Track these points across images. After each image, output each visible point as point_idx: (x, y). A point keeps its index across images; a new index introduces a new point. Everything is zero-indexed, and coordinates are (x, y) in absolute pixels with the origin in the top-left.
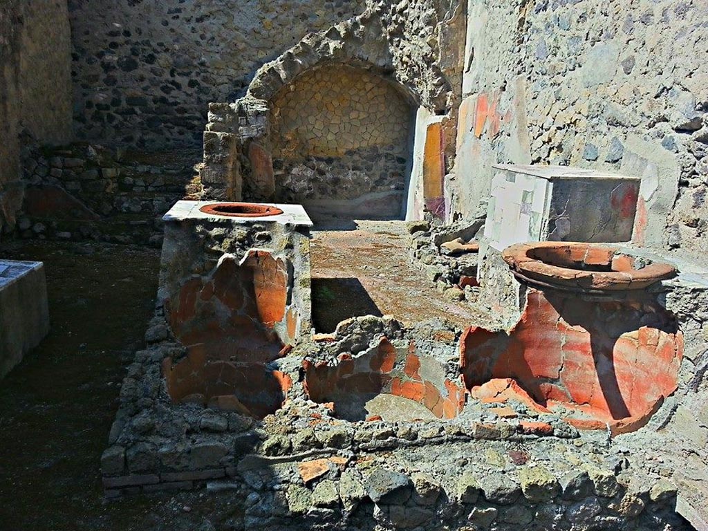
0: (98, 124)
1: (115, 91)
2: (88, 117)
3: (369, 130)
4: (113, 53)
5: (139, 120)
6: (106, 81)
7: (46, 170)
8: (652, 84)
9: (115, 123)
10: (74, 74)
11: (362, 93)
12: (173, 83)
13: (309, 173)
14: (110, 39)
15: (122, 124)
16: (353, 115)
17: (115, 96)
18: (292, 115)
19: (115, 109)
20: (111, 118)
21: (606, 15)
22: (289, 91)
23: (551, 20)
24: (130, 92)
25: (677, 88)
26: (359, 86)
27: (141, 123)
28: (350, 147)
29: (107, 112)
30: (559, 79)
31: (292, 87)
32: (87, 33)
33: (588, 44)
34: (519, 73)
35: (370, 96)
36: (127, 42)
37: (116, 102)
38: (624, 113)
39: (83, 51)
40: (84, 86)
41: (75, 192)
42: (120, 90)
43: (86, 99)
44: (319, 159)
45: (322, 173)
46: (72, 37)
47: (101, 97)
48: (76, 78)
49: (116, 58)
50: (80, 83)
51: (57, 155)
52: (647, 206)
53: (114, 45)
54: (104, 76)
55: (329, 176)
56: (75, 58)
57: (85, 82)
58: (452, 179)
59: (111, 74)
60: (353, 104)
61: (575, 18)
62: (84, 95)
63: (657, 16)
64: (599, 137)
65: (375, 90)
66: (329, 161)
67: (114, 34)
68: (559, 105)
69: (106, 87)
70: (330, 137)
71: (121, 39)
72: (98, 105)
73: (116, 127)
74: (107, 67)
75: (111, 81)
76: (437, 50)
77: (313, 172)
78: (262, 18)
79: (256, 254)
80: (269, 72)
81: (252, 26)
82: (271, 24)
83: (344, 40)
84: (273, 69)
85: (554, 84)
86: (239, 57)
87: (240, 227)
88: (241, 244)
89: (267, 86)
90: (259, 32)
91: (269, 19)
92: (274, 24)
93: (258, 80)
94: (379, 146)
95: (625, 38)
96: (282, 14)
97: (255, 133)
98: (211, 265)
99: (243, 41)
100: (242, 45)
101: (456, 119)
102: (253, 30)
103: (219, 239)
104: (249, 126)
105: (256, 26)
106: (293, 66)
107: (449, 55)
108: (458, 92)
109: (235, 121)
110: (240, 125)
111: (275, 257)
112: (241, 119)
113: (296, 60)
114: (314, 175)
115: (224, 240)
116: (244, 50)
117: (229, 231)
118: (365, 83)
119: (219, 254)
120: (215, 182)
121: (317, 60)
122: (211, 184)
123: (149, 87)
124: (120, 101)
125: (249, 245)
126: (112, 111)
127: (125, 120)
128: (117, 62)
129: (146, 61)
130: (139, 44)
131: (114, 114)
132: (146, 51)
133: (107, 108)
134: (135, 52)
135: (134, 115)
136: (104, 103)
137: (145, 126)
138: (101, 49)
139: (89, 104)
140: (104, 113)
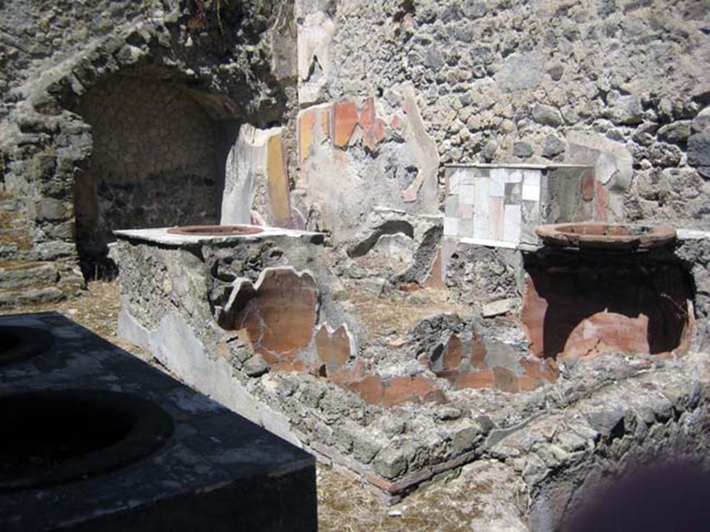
3: (172, 149)
8: (587, 88)
11: (161, 106)
13: (107, 205)
16: (153, 132)
21: (519, 30)
23: (443, 32)
25: (616, 91)
28: (151, 170)
30: (465, 85)
33: (499, 55)
34: (400, 81)
35: (169, 108)
38: (559, 113)
44: (117, 187)
45: (121, 204)
52: (606, 188)
55: (130, 206)
58: (301, 195)
60: (151, 119)
61: (478, 31)
63: (584, 34)
64: (529, 136)
65: (174, 102)
66: (129, 188)
68: (470, 110)
70: (128, 159)
76: (271, 58)
77: (111, 204)
78: (36, 18)
79: (274, 272)
80: (60, 82)
81: (23, 27)
82: (48, 25)
83: (149, 45)
84: (65, 78)
85: (458, 91)
86: (9, 65)
87: (251, 245)
88: (253, 265)
89: (58, 99)
90: (33, 35)
91: (45, 18)
92: (52, 26)
93: (46, 93)
94: (184, 167)
95: (548, 50)
96: (60, 14)
97: (78, 155)
98: (229, 291)
99: (13, 45)
100: (12, 51)
101: (295, 130)
102: (25, 31)
103: (228, 261)
104: (71, 146)
105: (29, 26)
106: (89, 74)
107: (283, 63)
108: (294, 102)
109: (51, 140)
110: (60, 146)
111: (300, 274)
112: (60, 139)
113: (92, 67)
114: (112, 207)
115: (233, 262)
116: (15, 56)
117: (239, 251)
118: (163, 95)
119: (231, 279)
120: (56, 217)
121: (117, 68)
122: (52, 221)
125: (262, 265)
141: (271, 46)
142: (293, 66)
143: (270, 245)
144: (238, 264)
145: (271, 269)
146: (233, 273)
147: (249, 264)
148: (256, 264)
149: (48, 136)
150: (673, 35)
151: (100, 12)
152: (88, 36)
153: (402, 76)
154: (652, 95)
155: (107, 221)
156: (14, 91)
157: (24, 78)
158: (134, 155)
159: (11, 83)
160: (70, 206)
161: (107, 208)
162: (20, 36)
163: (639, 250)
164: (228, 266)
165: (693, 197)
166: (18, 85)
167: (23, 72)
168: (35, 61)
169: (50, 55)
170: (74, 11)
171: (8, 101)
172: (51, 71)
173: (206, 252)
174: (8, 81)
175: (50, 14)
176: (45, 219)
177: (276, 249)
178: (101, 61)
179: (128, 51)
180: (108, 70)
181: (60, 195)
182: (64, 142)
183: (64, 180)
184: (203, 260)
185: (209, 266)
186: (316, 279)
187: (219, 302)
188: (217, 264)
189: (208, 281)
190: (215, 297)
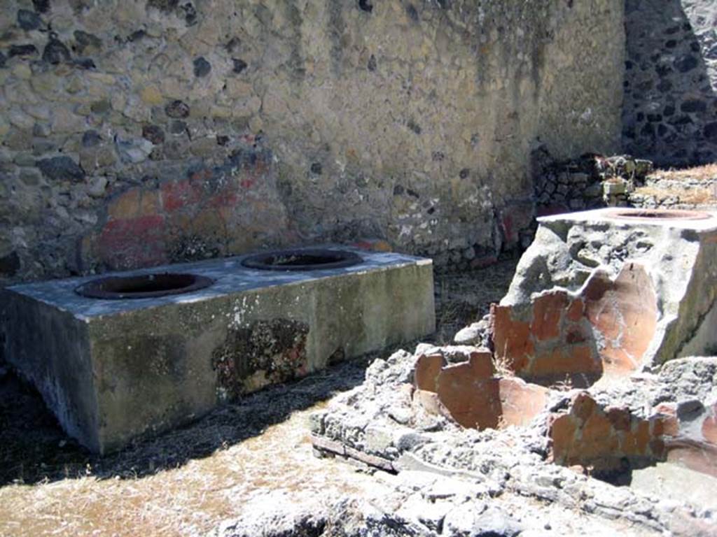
0: (649, 138)
1: (669, 98)
2: (638, 131)
4: (670, 53)
5: (694, 129)
6: (660, 88)
9: (666, 135)
10: (626, 84)
14: (667, 38)
15: (675, 136)
17: (669, 103)
19: (667, 119)
20: (662, 129)
24: (687, 97)
27: (698, 133)
29: (659, 123)
32: (642, 35)
36: (686, 38)
37: (669, 111)
39: (637, 57)
40: (635, 96)
42: (675, 96)
43: (638, 110)
46: (627, 42)
47: (653, 107)
48: (629, 88)
49: (672, 59)
50: (632, 93)
51: (565, 170)
53: (672, 44)
54: (657, 82)
56: (629, 65)
57: (637, 91)
59: (665, 78)
62: (636, 106)
67: (671, 31)
69: (660, 93)
71: (678, 36)
72: (651, 117)
73: (668, 141)
74: (662, 71)
75: (666, 87)
79: (632, 266)
87: (619, 231)
88: (618, 254)
98: (584, 277)
103: (597, 245)
111: (647, 272)
115: (602, 248)
117: (609, 236)
119: (594, 265)
123: (709, 87)
124: (674, 109)
125: (627, 255)
126: (664, 122)
127: (679, 130)
128: (674, 62)
129: (708, 56)
130: (701, 37)
131: (666, 125)
132: (709, 43)
133: (659, 118)
134: (695, 47)
135: (690, 124)
136: (656, 113)
137: (702, 135)
138: (656, 51)
139: (640, 116)
140: (656, 125)
143: (640, 234)
144: (605, 250)
145: (631, 261)
146: (598, 259)
147: (615, 252)
148: (621, 252)
164: (595, 250)
173: (572, 232)
177: (644, 239)
184: (565, 240)
185: (568, 246)
186: (661, 282)
187: (564, 283)
188: (582, 245)
189: (555, 261)
190: (557, 277)
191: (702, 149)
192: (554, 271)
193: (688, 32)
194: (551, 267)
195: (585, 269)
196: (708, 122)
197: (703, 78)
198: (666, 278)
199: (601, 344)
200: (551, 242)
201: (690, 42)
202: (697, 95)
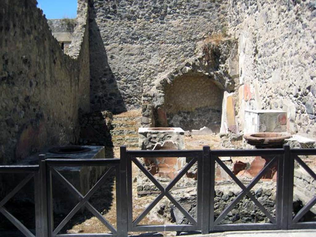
0: (99, 104)
1: (105, 91)
2: (95, 101)
3: (204, 100)
4: (105, 77)
5: (114, 101)
6: (102, 88)
7: (87, 122)
8: (288, 83)
9: (105, 103)
10: (91, 86)
11: (201, 85)
12: (127, 87)
13: (180, 118)
14: (104, 73)
15: (108, 103)
16: (197, 94)
17: (106, 93)
18: (173, 95)
20: (104, 101)
21: (276, 61)
22: (171, 86)
23: (263, 61)
24: (111, 91)
25: (293, 85)
26: (199, 82)
27: (115, 103)
28: (197, 107)
30: (267, 80)
31: (172, 85)
32: (96, 71)
33: (273, 70)
34: (256, 78)
35: (204, 86)
37: (106, 96)
38: (283, 92)
39: (94, 77)
41: (97, 129)
42: (107, 91)
43: (95, 95)
44: (184, 112)
45: (185, 118)
47: (100, 94)
49: (106, 79)
50: (93, 89)
51: (90, 116)
52: (289, 120)
53: (105, 75)
54: (101, 86)
55: (189, 119)
56: (91, 80)
57: (95, 89)
58: (238, 117)
59: (104, 85)
60: (197, 90)
61: (269, 61)
62: (95, 93)
63: (287, 64)
64: (278, 100)
65: (206, 84)
66: (188, 113)
67: (105, 71)
68: (267, 89)
69: (102, 90)
70: (188, 103)
71: (108, 72)
72: (99, 97)
73: (105, 105)
74: (103, 83)
75: (104, 88)
76: (228, 69)
77: (182, 118)
78: (160, 60)
79: (167, 142)
80: (163, 80)
81: (156, 64)
82: (163, 62)
83: (192, 66)
84: (165, 79)
85: (266, 82)
86: (152, 75)
87: (162, 134)
89: (163, 85)
90: (159, 66)
91: (163, 60)
92: (165, 62)
93: (159, 83)
94: (209, 106)
95: (281, 69)
96: (168, 58)
97: (159, 104)
98: (153, 146)
99: (153, 69)
100: (153, 71)
101: (238, 94)
102: (157, 64)
103: (155, 138)
104: (157, 101)
105: (158, 63)
106: (172, 77)
107: (233, 70)
108: (238, 84)
109: (152, 99)
110: (154, 101)
111: (174, 143)
112: (154, 99)
113: (174, 75)
114: (182, 119)
116: (153, 72)
117: (158, 135)
118: (201, 81)
119: (155, 143)
120: (146, 122)
121: (182, 74)
122: (145, 124)
123: (118, 89)
124: (107, 95)
125: (164, 139)
126: (104, 99)
127: (109, 101)
128: (107, 80)
129: (117, 80)
130: (114, 73)
131: (105, 100)
132: (117, 76)
133: (103, 98)
134: (113, 76)
135: (112, 100)
136: (101, 96)
137: (116, 103)
138: (101, 76)
139: (96, 97)
140: (101, 100)
141: (228, 65)
142: (237, 71)
143: (168, 134)
144: (158, 139)
145: (167, 141)
146: (156, 141)
147: (161, 139)
148: (163, 139)
149: (151, 98)
150: (303, 65)
151: (180, 56)
152: (176, 64)
153: (255, 76)
154: (300, 87)
155: (180, 123)
156: (153, 83)
157: (156, 79)
158: (191, 102)
159: (152, 81)
160: (150, 119)
161: (180, 119)
162: (155, 66)
163: (264, 143)
165: (306, 125)
166: (154, 81)
167: (156, 77)
168: (159, 73)
169: (164, 71)
170: (172, 57)
171: (151, 86)
172: (163, 76)
173: (148, 135)
174: (151, 80)
175: (164, 58)
176: (143, 123)
177: (169, 135)
178: (177, 72)
179: (186, 68)
180: (179, 75)
181: (148, 116)
182: (155, 100)
183: (149, 112)
184: (146, 137)
185: (148, 138)
186: (178, 145)
187: (149, 148)
188: (151, 138)
189: (146, 143)
190: (147, 147)
191: (117, 108)
192: (146, 146)
193: (110, 72)
194: (145, 145)
195: (153, 144)
196: (118, 100)
197: (116, 86)
198: (179, 144)
199: (158, 163)
200: (143, 138)
201: (111, 75)
202: (114, 91)
